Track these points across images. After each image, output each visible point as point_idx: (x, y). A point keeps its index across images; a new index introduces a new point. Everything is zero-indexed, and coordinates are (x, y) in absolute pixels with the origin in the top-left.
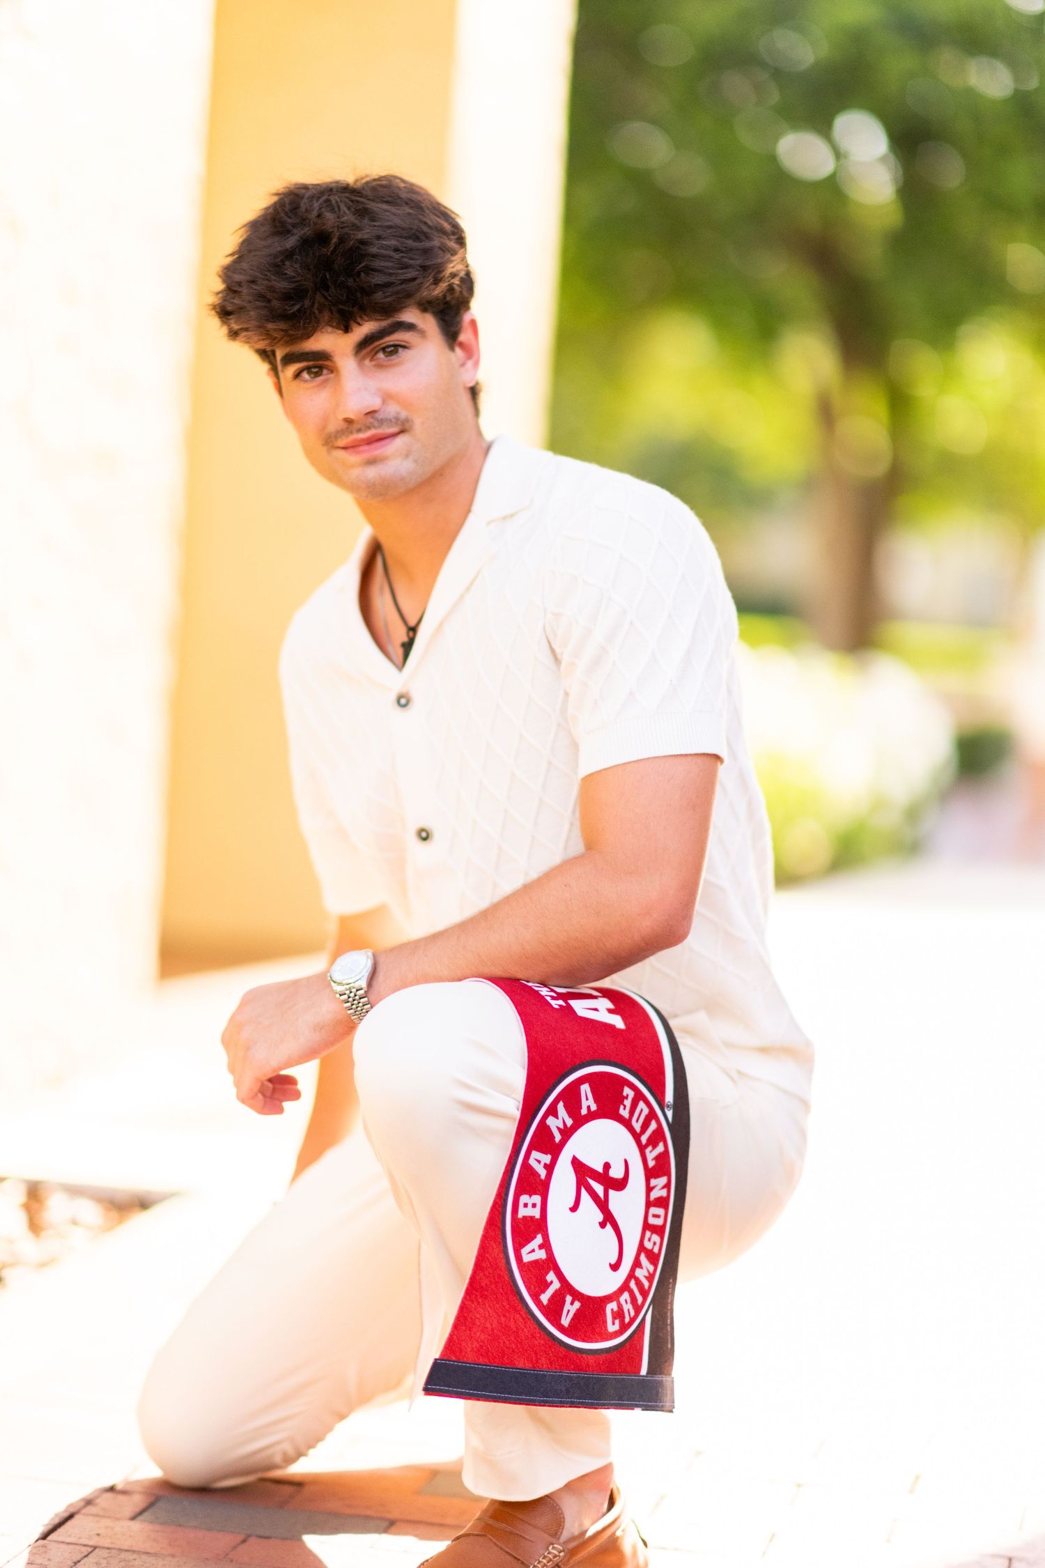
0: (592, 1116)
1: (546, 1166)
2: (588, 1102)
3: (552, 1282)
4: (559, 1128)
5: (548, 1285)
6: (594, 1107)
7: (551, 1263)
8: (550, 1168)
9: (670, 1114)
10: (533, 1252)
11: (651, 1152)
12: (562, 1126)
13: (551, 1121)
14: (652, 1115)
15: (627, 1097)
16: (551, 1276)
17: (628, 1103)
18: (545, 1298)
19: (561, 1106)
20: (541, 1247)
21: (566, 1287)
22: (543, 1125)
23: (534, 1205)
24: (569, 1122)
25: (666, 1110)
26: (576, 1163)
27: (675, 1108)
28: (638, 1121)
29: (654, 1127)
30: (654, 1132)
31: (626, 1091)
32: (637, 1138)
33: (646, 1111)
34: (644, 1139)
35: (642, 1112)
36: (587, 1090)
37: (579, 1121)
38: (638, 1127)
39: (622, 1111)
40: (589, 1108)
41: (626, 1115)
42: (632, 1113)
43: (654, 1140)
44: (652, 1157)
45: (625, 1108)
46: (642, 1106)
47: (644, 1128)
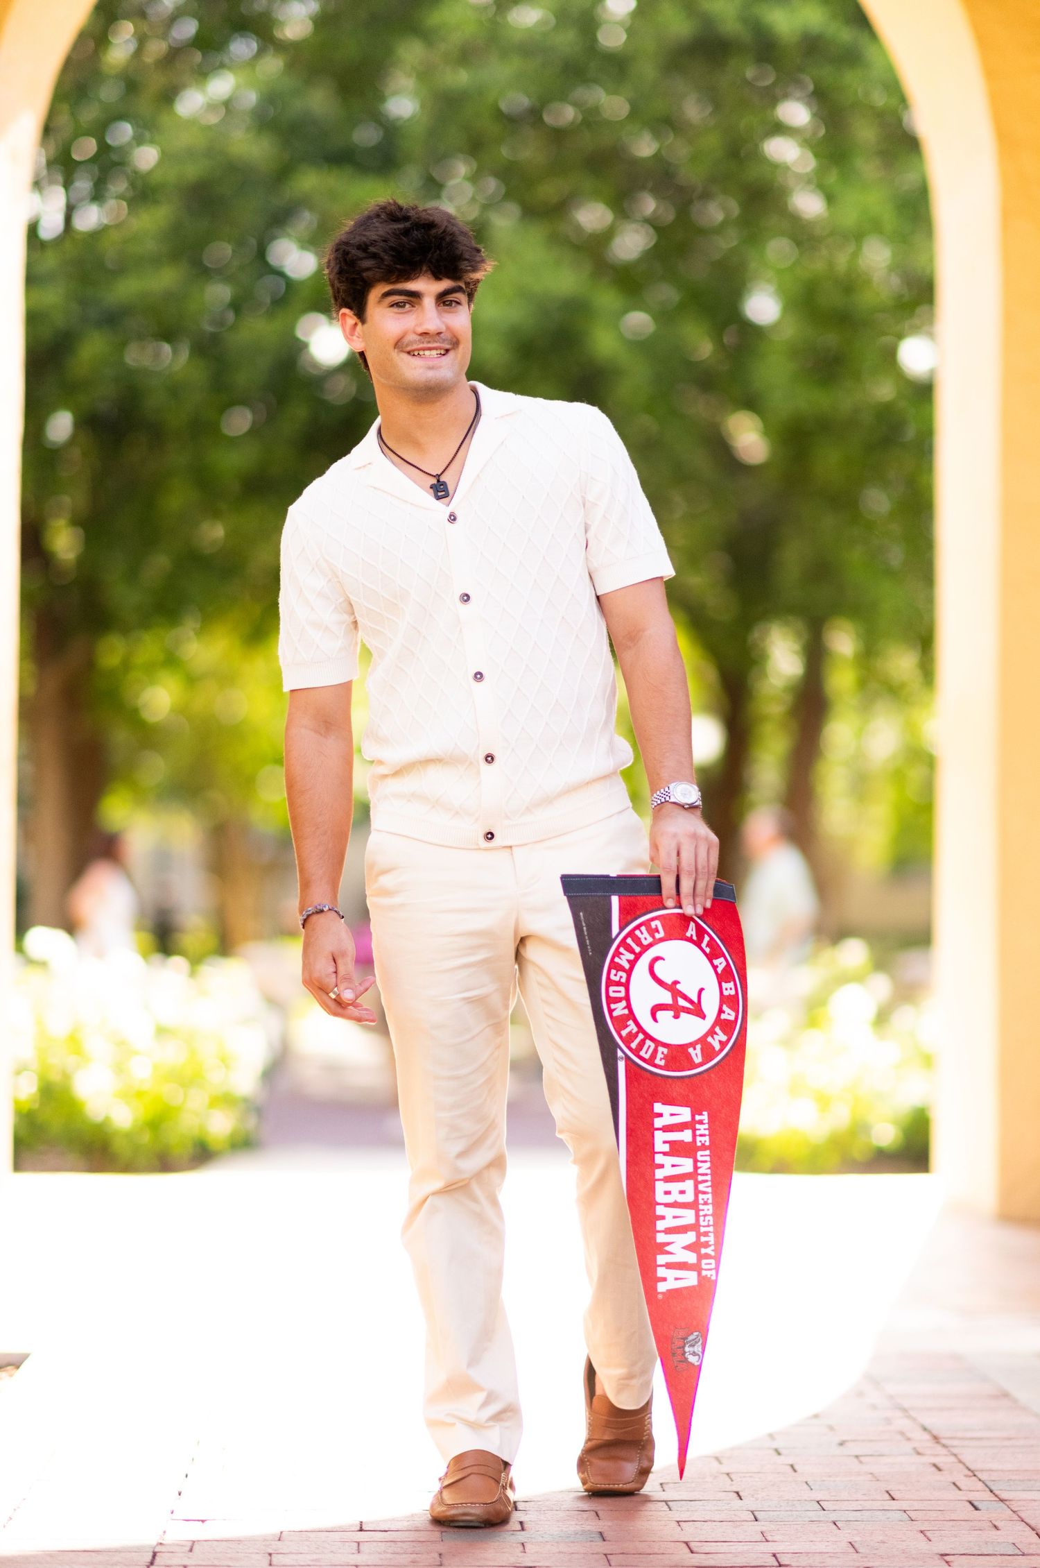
0: (693, 1045)
1: (724, 1012)
2: (696, 1054)
4: (717, 1034)
5: (708, 945)
6: (691, 1050)
8: (721, 1011)
9: (620, 1054)
10: (721, 963)
11: (633, 1030)
12: (715, 1036)
13: (724, 1038)
14: (636, 1052)
15: (661, 1059)
17: (659, 1055)
19: (717, 1047)
21: (698, 944)
22: (730, 1035)
24: (710, 1039)
25: (624, 1056)
26: (703, 1017)
27: (615, 1059)
28: (649, 1047)
29: (634, 1045)
30: (633, 1042)
31: (662, 1063)
32: (648, 1036)
33: (642, 1053)
34: (641, 1036)
35: (646, 1053)
36: (698, 1059)
37: (702, 1040)
38: (648, 1042)
39: (665, 1051)
40: (695, 1049)
41: (661, 1049)
42: (655, 1051)
43: (632, 1036)
44: (632, 1027)
45: (663, 1053)
46: (647, 1056)
47: (642, 1043)
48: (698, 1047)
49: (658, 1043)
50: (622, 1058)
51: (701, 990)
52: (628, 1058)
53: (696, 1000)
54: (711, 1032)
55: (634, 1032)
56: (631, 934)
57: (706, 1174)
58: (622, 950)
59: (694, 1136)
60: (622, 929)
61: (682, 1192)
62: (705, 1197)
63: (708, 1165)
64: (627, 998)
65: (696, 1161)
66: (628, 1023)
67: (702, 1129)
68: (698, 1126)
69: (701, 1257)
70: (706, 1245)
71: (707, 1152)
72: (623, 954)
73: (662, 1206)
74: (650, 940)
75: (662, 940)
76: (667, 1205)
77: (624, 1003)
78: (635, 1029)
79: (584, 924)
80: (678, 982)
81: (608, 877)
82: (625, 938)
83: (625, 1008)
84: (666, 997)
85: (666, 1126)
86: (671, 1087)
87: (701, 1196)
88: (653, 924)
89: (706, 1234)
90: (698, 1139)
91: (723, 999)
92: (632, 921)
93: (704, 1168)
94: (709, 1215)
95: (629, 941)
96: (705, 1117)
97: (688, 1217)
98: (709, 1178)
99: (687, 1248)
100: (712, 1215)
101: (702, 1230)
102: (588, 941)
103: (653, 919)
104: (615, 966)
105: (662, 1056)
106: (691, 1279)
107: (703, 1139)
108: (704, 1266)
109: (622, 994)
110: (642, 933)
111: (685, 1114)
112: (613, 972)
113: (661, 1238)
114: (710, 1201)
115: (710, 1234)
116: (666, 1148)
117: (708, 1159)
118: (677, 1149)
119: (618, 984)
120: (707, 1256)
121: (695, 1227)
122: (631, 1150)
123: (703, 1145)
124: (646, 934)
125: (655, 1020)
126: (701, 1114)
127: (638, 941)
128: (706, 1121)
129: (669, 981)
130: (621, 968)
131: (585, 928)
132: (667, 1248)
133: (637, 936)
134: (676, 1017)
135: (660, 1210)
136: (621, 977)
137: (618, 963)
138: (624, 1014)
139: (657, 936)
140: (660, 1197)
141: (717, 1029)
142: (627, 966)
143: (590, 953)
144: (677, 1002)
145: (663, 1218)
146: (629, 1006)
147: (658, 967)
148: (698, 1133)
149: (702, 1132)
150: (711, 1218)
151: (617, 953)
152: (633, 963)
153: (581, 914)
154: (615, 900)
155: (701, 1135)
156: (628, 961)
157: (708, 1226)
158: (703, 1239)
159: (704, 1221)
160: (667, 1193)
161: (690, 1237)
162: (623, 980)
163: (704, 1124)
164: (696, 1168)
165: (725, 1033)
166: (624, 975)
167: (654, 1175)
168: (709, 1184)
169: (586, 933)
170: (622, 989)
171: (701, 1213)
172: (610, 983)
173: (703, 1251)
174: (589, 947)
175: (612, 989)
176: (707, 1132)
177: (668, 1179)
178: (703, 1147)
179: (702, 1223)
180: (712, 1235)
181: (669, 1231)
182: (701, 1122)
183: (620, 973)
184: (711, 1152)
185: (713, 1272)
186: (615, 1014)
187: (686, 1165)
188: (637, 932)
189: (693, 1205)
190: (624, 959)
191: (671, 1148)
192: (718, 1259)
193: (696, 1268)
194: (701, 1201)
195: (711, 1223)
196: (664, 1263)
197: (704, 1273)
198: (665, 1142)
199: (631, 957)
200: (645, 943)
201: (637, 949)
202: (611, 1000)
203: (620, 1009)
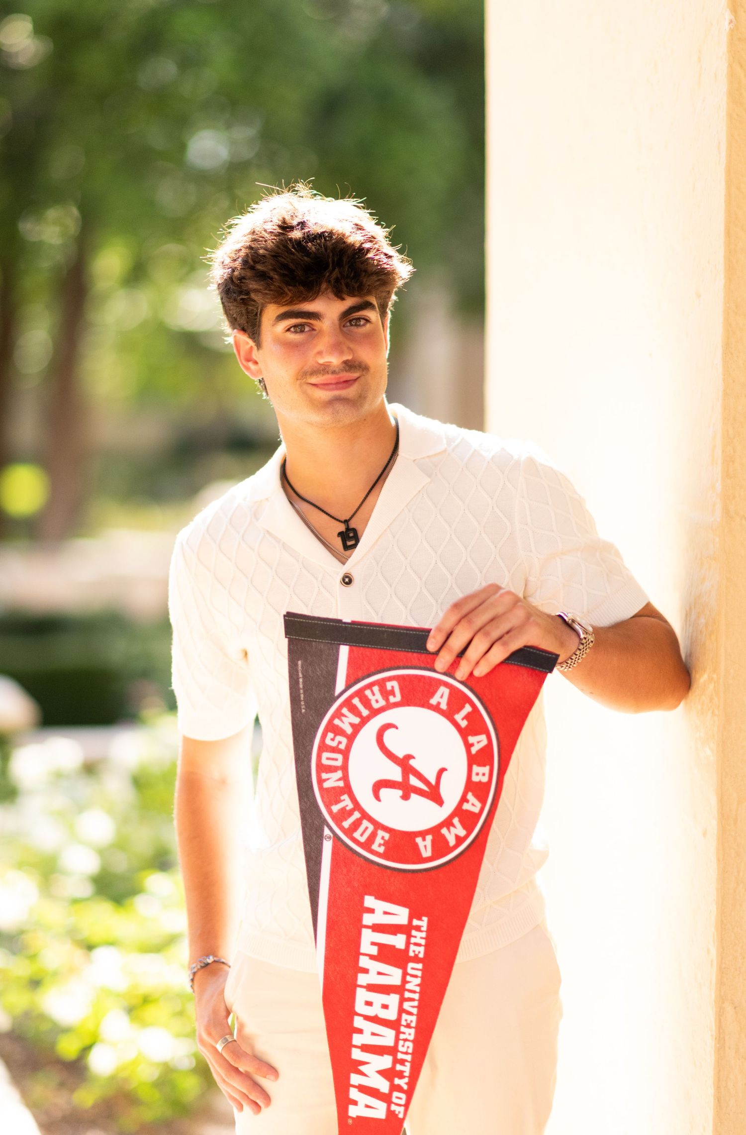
0: (423, 834)
1: (467, 801)
2: (425, 846)
3: (463, 719)
4: (453, 826)
5: (465, 718)
6: (419, 840)
7: (464, 733)
8: (464, 799)
9: (327, 832)
10: (478, 742)
11: (347, 806)
12: (451, 828)
13: (462, 832)
14: (349, 832)
15: (380, 845)
16: (464, 724)
17: (378, 840)
18: (468, 709)
19: (452, 842)
20: (472, 745)
22: (469, 830)
23: (477, 774)
25: (332, 835)
26: (439, 801)
27: (320, 837)
28: (367, 828)
29: (346, 824)
30: (346, 820)
31: (381, 850)
32: (365, 816)
33: (357, 835)
34: (357, 815)
35: (362, 835)
36: (426, 853)
37: (435, 831)
38: (365, 823)
39: (387, 836)
40: (424, 840)
41: (381, 833)
42: (373, 836)
43: (344, 814)
44: (346, 802)
45: (383, 838)
46: (363, 839)
47: (356, 825)
48: (429, 838)
49: (378, 825)
50: (330, 838)
51: (442, 771)
52: (336, 838)
53: (433, 782)
54: (447, 823)
55: (348, 808)
56: (360, 694)
57: (414, 992)
58: (345, 711)
59: (408, 943)
60: (348, 687)
61: (385, 1007)
62: (409, 1018)
63: (418, 981)
64: (345, 768)
65: (405, 974)
66: (342, 798)
67: (419, 937)
68: (414, 933)
69: (394, 1088)
70: (401, 1075)
71: (420, 966)
72: (346, 716)
73: (361, 1018)
74: (382, 703)
75: (396, 705)
76: (367, 1018)
77: (339, 774)
78: (350, 806)
79: (301, 675)
80: (413, 758)
81: (340, 621)
82: (351, 697)
83: (339, 780)
84: (395, 773)
85: (377, 925)
86: (389, 880)
87: (404, 1016)
88: (389, 685)
89: (402, 1062)
90: (412, 947)
91: (470, 786)
92: (363, 679)
93: (414, 984)
94: (409, 1041)
95: (356, 701)
96: (424, 923)
97: (387, 1037)
98: (416, 996)
99: (382, 1073)
100: (413, 1041)
101: (400, 1056)
102: (302, 696)
103: (390, 679)
104: (333, 728)
105: (382, 842)
106: (379, 1111)
107: (417, 949)
108: (394, 1100)
109: (339, 763)
110: (374, 694)
111: (401, 915)
112: (330, 735)
113: (356, 1054)
114: (413, 1025)
115: (407, 1064)
116: (374, 951)
117: (419, 973)
118: (386, 955)
119: (334, 750)
120: (399, 1089)
121: (392, 1051)
122: (331, 945)
123: (416, 956)
124: (378, 696)
125: (377, 797)
126: (420, 919)
127: (366, 703)
128: (424, 928)
129: (400, 754)
130: (342, 732)
131: (301, 680)
132: (362, 1068)
133: (366, 697)
134: (406, 797)
135: (358, 1022)
136: (340, 743)
137: (337, 726)
138: (339, 787)
139: (392, 699)
140: (360, 1007)
141: (456, 821)
142: (349, 730)
143: (303, 711)
144: (409, 780)
145: (360, 1031)
146: (345, 778)
147: (388, 736)
148: (413, 940)
149: (418, 940)
150: (411, 1045)
151: (338, 714)
152: (357, 729)
153: (300, 663)
154: (344, 651)
155: (416, 944)
156: (352, 725)
157: (406, 1053)
158: (399, 1067)
159: (403, 1046)
160: (369, 1004)
161: (386, 1062)
162: (342, 747)
163: (422, 931)
164: (404, 981)
165: (464, 827)
166: (344, 741)
167: (356, 980)
168: (416, 1003)
169: (301, 686)
170: (340, 757)
171: (402, 1036)
172: (323, 747)
173: (397, 1081)
174: (302, 703)
175: (325, 755)
176: (423, 942)
177: (372, 988)
178: (416, 959)
179: (401, 1049)
180: (408, 1065)
181: (366, 1048)
182: (418, 928)
183: (339, 738)
184: (424, 966)
185: (402, 1109)
186: (326, 785)
187: (394, 976)
188: (368, 693)
189: (394, 1025)
190: (347, 721)
191: (380, 951)
192: (409, 1093)
193: (386, 1098)
194: (403, 1023)
195: (410, 1051)
196: (357, 1085)
197: (393, 1107)
198: (373, 944)
199: (356, 720)
200: (376, 706)
201: (365, 712)
202: (321, 768)
203: (333, 780)
